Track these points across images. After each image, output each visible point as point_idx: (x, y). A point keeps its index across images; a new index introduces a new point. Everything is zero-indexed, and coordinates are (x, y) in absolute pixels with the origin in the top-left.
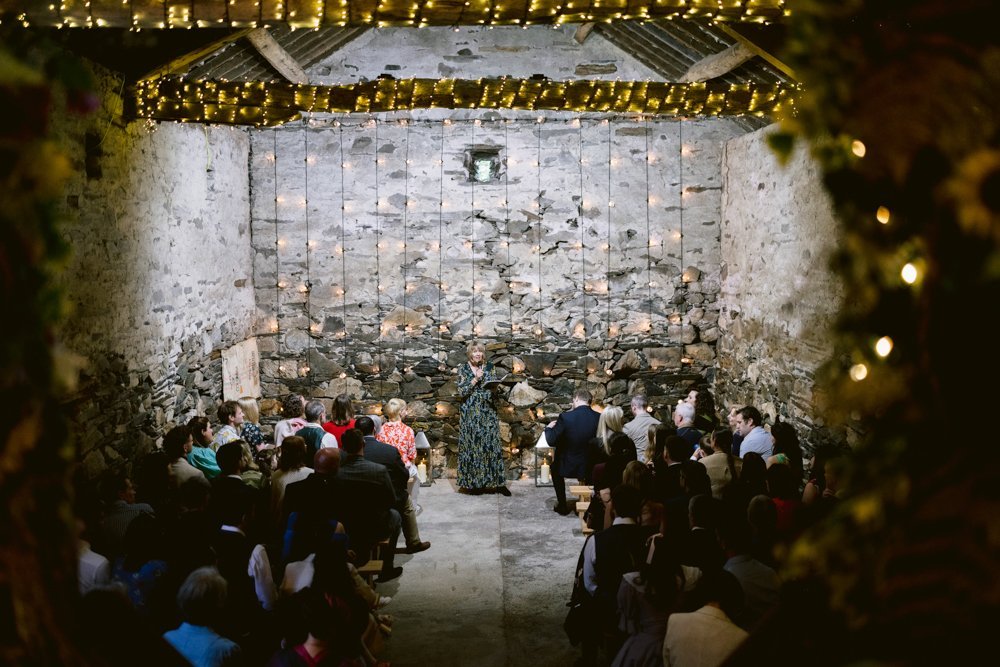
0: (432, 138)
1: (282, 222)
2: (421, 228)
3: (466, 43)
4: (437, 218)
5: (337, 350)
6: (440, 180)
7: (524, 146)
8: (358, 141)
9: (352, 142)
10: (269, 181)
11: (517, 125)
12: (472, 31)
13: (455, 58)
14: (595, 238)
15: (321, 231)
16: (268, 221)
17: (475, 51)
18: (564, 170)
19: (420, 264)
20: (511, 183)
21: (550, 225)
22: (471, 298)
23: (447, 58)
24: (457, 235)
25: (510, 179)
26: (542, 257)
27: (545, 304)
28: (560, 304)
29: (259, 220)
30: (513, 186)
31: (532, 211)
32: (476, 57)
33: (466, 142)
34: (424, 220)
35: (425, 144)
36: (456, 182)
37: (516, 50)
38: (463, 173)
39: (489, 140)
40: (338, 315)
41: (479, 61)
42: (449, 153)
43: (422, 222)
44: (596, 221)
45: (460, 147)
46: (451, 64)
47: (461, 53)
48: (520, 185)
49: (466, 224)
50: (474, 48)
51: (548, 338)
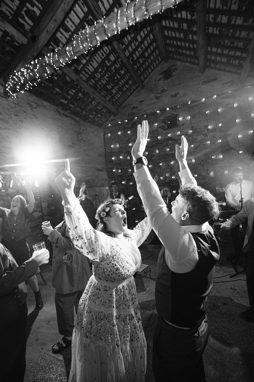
0: (154, 118)
1: (113, 152)
2: (152, 146)
3: (163, 87)
4: (157, 142)
5: (130, 189)
6: (157, 130)
7: (185, 112)
8: (132, 125)
9: (130, 125)
10: (109, 141)
11: (182, 107)
12: (165, 83)
13: (160, 93)
14: (215, 139)
15: (123, 153)
16: (110, 153)
17: (166, 89)
18: (200, 117)
19: (153, 158)
20: (181, 126)
21: (197, 137)
22: (170, 167)
23: (157, 94)
24: (164, 146)
25: (181, 124)
26: (195, 149)
27: (197, 166)
28: (203, 165)
29: (107, 153)
30: (183, 127)
31: (189, 133)
32: (167, 90)
33: (165, 116)
34: (153, 144)
35: (152, 120)
36: (162, 130)
37: (179, 84)
38: (164, 126)
39: (172, 114)
40: (130, 178)
41: (168, 91)
42: (160, 121)
43: (153, 145)
44: (214, 133)
45: (163, 118)
46: (159, 95)
47: (161, 91)
48: (184, 126)
49: (167, 142)
50: (165, 88)
51: (200, 178)
